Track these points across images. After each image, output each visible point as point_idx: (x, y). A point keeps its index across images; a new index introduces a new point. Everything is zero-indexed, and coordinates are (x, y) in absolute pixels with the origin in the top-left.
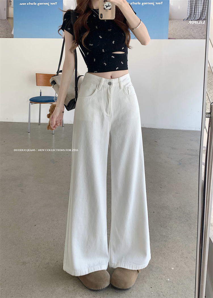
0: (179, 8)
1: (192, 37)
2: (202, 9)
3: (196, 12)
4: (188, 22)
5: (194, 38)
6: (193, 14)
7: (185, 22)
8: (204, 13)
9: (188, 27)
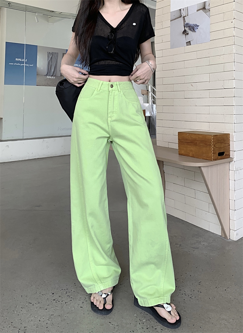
0: (42, 69)
7: (45, 76)
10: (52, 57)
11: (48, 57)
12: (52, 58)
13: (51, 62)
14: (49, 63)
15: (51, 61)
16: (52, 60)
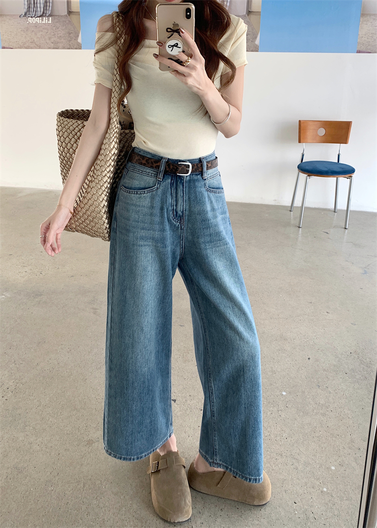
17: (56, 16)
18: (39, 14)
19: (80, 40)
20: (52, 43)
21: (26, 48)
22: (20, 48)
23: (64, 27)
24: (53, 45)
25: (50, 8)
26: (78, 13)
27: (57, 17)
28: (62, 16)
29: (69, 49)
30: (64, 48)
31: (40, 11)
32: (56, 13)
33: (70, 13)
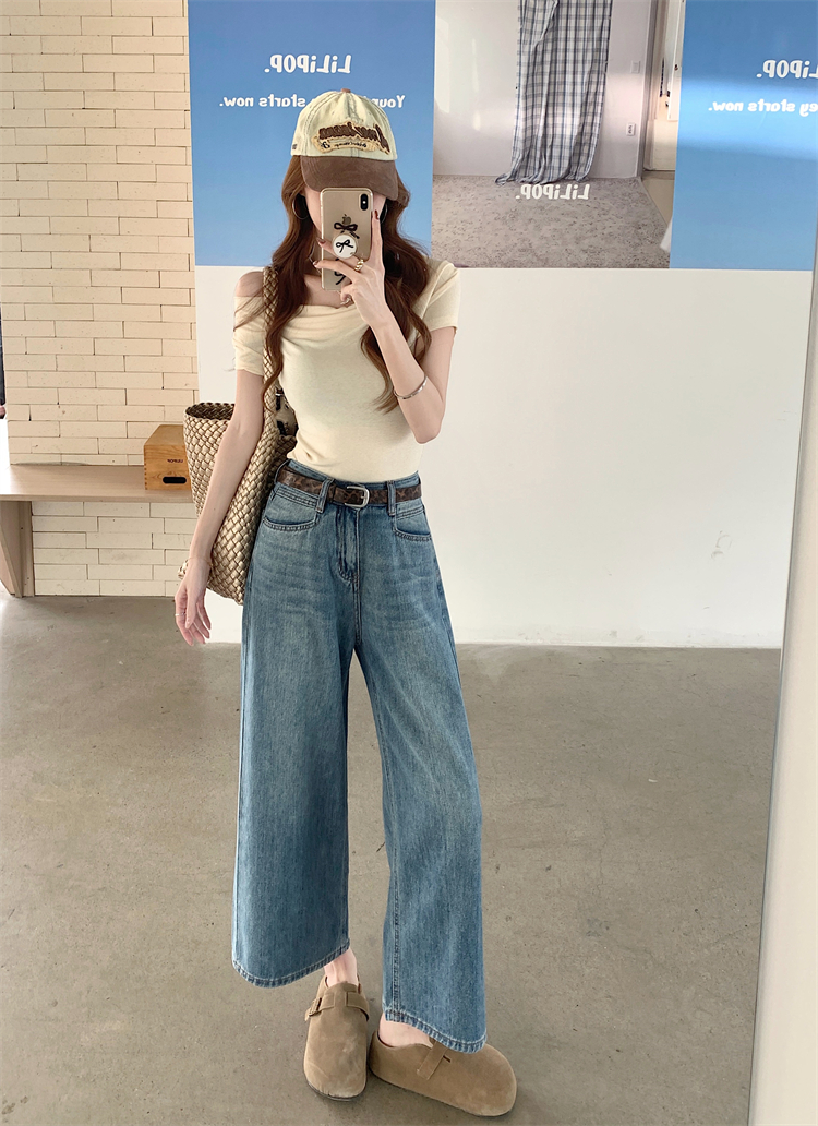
1: (535, 260)
2: (575, 134)
3: (549, 144)
4: (516, 189)
5: (541, 263)
6: (538, 156)
8: (585, 149)
9: (514, 215)
10: (556, 17)
11: (523, 20)
12: (555, 29)
13: (554, 62)
14: (531, 75)
15: (555, 50)
16: (555, 40)
17: (605, 179)
18: (555, 174)
19: (666, 244)
20: (585, 251)
21: (506, 266)
22: (490, 264)
23: (625, 211)
24: (586, 256)
25: (591, 160)
26: (668, 175)
27: (608, 183)
28: (621, 181)
29: (632, 266)
30: (616, 265)
31: (559, 166)
32: (605, 172)
33: (645, 172)
